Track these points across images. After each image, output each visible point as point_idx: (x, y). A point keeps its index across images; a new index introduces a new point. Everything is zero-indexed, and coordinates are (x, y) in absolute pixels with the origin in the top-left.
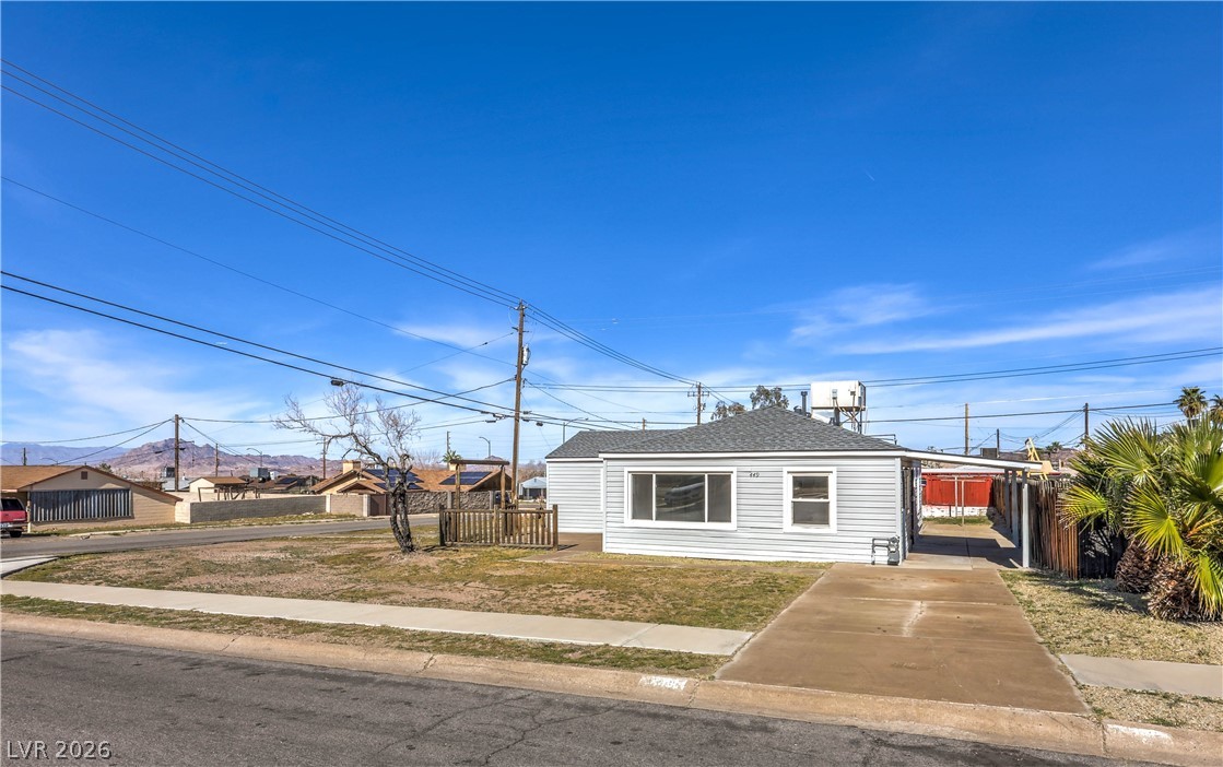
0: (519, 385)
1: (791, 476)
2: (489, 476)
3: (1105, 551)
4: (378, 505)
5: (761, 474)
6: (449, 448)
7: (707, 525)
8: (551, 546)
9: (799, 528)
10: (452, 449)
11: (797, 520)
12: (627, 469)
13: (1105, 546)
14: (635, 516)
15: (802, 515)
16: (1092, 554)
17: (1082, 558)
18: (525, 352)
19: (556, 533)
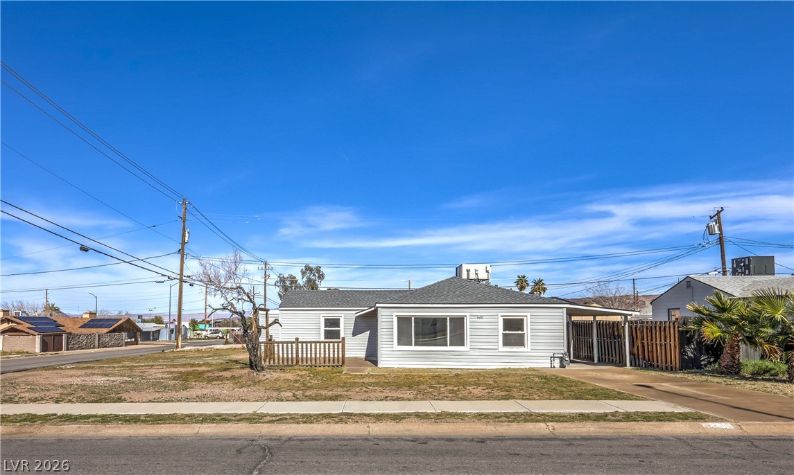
0: (182, 257)
1: (502, 318)
2: (120, 322)
3: (692, 355)
4: (47, 343)
5: (484, 317)
6: (47, 301)
7: (449, 348)
8: (341, 364)
9: (507, 349)
10: (51, 302)
11: (505, 344)
12: (395, 314)
13: (692, 353)
14: (399, 344)
15: (508, 341)
16: (686, 357)
17: (682, 360)
18: (187, 235)
19: (343, 356)
